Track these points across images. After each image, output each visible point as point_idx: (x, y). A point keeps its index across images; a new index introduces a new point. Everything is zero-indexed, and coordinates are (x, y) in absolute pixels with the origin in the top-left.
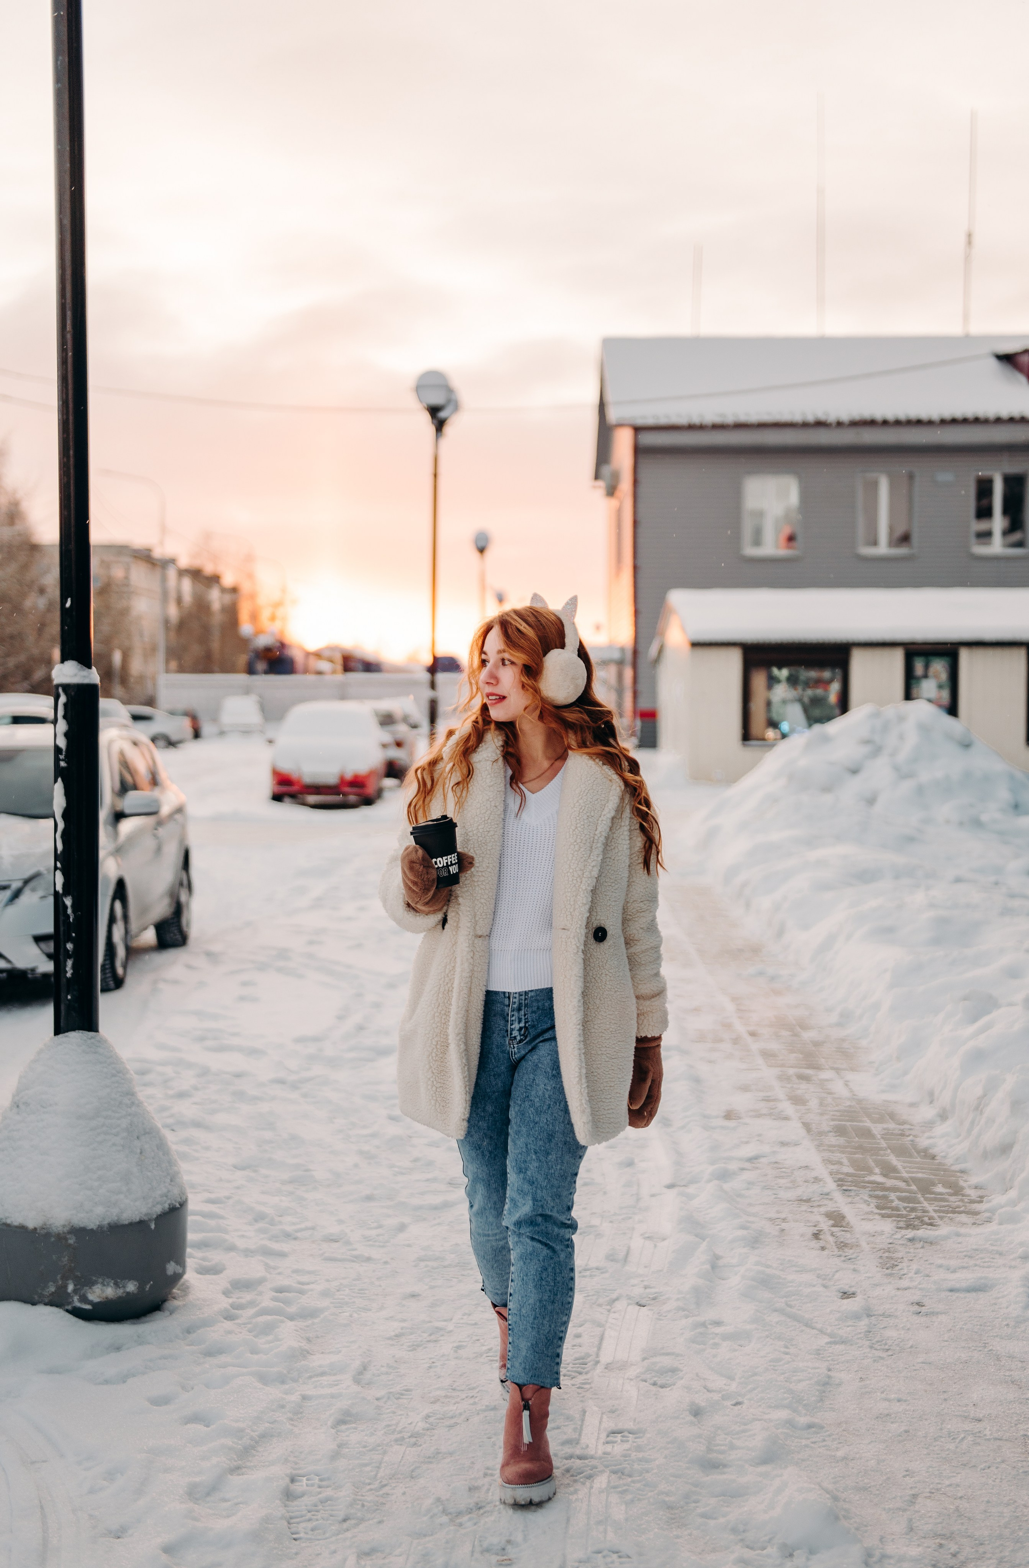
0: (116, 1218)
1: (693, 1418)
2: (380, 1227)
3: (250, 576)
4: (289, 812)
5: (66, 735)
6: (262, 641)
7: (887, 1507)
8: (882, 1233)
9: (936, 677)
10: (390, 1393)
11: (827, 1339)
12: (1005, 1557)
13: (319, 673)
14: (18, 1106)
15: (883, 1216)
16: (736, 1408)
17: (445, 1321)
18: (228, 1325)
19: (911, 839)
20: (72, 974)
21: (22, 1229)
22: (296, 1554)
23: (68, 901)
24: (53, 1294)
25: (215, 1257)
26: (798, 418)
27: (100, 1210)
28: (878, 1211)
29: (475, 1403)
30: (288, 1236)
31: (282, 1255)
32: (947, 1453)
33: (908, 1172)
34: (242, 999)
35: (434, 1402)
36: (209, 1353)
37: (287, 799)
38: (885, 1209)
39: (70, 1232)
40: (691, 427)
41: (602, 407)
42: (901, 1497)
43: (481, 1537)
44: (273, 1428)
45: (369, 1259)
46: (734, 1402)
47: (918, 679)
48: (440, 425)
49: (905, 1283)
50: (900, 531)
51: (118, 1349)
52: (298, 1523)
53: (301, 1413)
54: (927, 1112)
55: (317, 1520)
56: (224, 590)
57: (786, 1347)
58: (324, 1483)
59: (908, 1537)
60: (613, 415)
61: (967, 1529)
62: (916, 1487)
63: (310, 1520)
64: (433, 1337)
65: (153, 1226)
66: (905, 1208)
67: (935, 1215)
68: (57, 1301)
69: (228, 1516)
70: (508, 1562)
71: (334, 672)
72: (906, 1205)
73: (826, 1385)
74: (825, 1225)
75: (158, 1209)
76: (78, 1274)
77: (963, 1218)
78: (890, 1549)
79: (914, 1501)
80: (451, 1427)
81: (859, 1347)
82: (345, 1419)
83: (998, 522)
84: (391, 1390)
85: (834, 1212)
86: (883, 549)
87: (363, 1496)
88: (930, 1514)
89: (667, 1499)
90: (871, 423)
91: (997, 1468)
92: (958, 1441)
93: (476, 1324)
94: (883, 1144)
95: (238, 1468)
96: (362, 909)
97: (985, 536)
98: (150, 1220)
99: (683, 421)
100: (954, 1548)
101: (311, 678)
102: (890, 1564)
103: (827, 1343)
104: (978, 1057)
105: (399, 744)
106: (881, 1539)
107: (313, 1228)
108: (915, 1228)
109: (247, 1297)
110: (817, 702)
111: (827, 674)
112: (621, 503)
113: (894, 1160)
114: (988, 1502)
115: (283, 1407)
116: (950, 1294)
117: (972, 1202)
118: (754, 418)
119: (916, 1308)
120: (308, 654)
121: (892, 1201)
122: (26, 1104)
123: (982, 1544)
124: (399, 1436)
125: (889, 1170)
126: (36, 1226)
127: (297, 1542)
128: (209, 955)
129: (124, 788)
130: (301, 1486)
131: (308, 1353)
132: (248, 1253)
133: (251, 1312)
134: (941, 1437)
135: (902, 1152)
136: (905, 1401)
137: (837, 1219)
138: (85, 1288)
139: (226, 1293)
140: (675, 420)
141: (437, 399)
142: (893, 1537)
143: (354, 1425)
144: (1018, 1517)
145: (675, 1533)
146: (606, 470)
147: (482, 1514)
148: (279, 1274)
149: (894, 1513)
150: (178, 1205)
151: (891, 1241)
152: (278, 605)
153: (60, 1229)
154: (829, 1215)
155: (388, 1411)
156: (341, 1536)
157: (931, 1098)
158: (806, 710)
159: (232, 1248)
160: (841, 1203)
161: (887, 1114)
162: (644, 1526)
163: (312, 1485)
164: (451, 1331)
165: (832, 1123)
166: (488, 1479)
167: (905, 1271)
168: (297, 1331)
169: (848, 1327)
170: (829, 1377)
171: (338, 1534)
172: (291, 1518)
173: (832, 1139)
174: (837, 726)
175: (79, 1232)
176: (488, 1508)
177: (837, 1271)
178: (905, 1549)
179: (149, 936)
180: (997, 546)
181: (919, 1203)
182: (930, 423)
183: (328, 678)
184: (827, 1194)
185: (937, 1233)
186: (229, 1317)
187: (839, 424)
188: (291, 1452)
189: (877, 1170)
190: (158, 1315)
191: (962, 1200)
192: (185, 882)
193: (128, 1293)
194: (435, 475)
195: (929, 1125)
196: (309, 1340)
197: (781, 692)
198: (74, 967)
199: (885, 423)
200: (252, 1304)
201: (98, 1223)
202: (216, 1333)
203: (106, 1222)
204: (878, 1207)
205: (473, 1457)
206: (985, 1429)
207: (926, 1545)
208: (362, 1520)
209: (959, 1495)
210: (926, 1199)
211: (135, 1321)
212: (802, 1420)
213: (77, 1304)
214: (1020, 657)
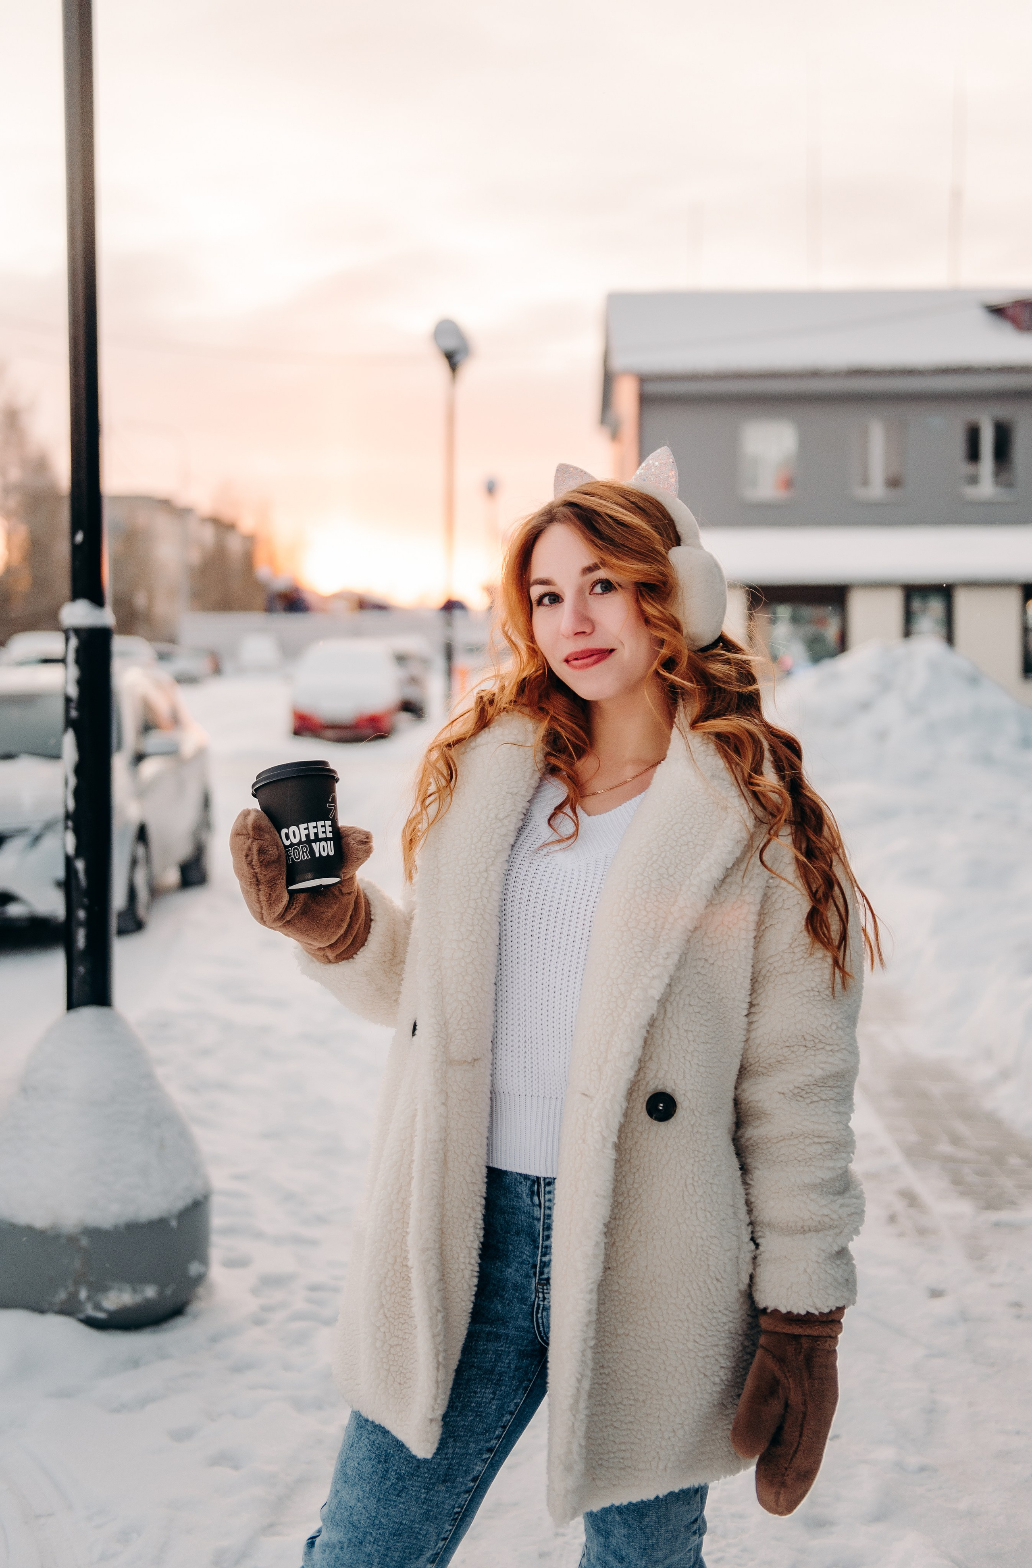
0: (134, 1216)
4: (309, 747)
5: (77, 681)
6: (280, 583)
8: (963, 1216)
9: (932, 614)
11: (923, 1352)
13: (333, 614)
14: (25, 1091)
15: (961, 1194)
18: (257, 1331)
20: (86, 944)
21: (29, 1230)
23: (80, 865)
24: (62, 1302)
25: (244, 1246)
26: (795, 368)
28: (953, 1188)
30: (321, 1220)
31: (314, 1244)
33: (977, 1140)
36: (239, 1368)
37: (307, 735)
38: (961, 1185)
39: (82, 1233)
40: (694, 377)
41: (607, 356)
47: (916, 617)
48: (455, 368)
49: (997, 1278)
50: (891, 475)
51: (136, 1364)
54: (984, 1072)
56: (241, 537)
60: (617, 364)
65: (175, 1224)
66: (982, 1184)
67: (1016, 1192)
68: (68, 1309)
71: (349, 613)
72: (981, 1179)
73: (931, 1412)
75: (180, 1205)
76: (92, 1279)
81: (961, 1361)
83: (986, 465)
85: (907, 1189)
86: (877, 491)
90: (867, 372)
94: (946, 1108)
97: (974, 480)
98: (171, 1217)
99: (685, 371)
101: (325, 618)
103: (925, 1356)
105: (412, 681)
108: (995, 1209)
109: (276, 1297)
110: (815, 638)
111: (823, 612)
112: (625, 446)
113: (960, 1127)
118: (754, 368)
119: (1014, 1310)
120: (325, 597)
121: (967, 1175)
122: (35, 1089)
125: (956, 1140)
126: (45, 1227)
129: (148, 727)
132: (276, 1240)
133: (281, 1316)
135: (966, 1117)
136: (1025, 1433)
137: (911, 1198)
138: (99, 1294)
139: (255, 1292)
140: (679, 370)
141: (451, 344)
146: (610, 418)
148: (311, 1267)
150: (201, 1198)
151: (974, 1225)
153: (72, 1230)
154: (902, 1194)
157: (989, 1053)
158: (807, 645)
159: (259, 1235)
160: (910, 1178)
161: (943, 1073)
167: (995, 1263)
169: (944, 1335)
174: (843, 663)
175: (94, 1233)
177: (921, 1263)
179: (172, 876)
180: (986, 488)
181: (997, 1177)
182: (923, 372)
183: (342, 617)
184: (895, 1167)
185: (1022, 1215)
186: (258, 1322)
189: (944, 1139)
190: (180, 1321)
193: (147, 1299)
195: (991, 1085)
197: (783, 629)
198: (88, 938)
199: (879, 373)
200: (282, 1306)
201: (113, 1222)
202: (245, 1342)
203: (122, 1221)
204: (952, 1183)
210: (1002, 1172)
211: (155, 1328)
212: (913, 1461)
213: (90, 1311)
214: (1013, 598)
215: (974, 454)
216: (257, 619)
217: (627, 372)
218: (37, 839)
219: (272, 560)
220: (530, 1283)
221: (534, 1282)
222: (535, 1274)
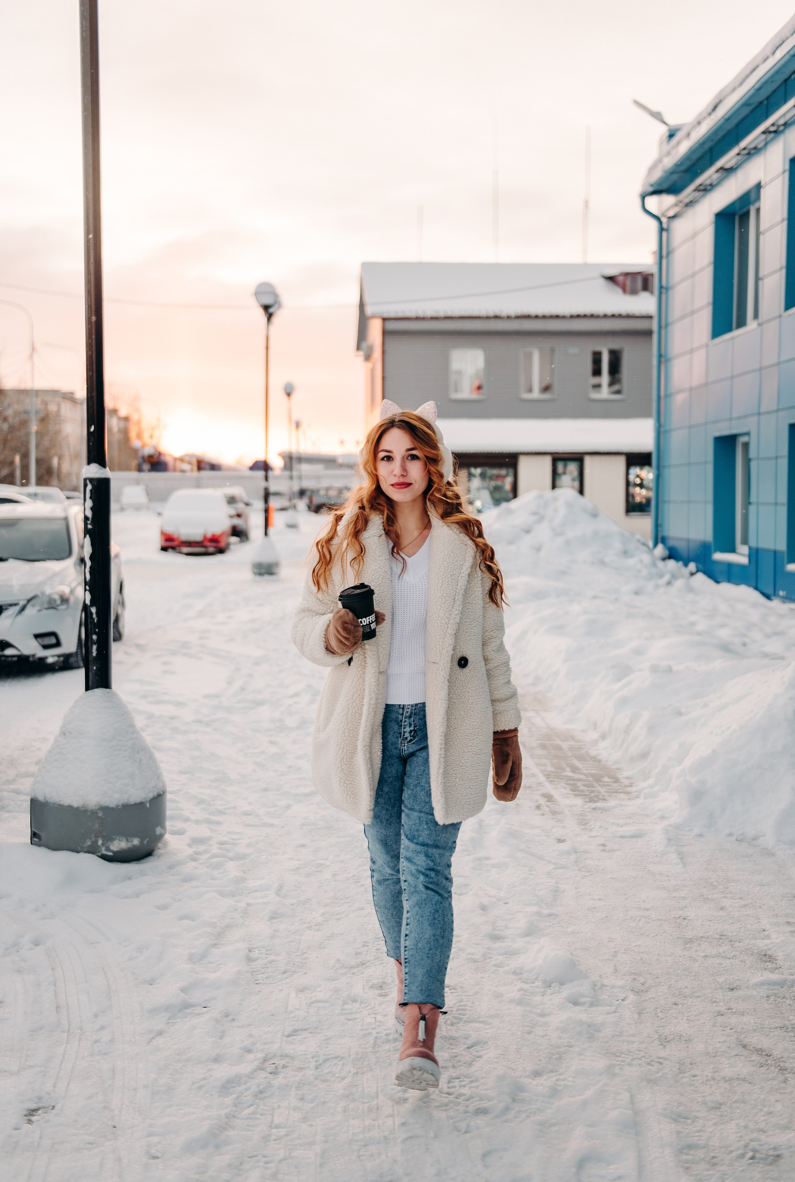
0: (127, 801)
1: (482, 911)
2: (275, 806)
3: (138, 410)
4: (171, 557)
5: (92, 509)
6: (148, 451)
7: (601, 959)
8: (576, 805)
9: (571, 473)
10: (299, 901)
11: (553, 866)
12: (672, 984)
13: (183, 471)
14: (64, 734)
15: (576, 795)
16: (506, 905)
17: (324, 860)
18: (193, 864)
19: (563, 573)
20: (97, 654)
21: (70, 807)
22: (259, 992)
23: (94, 610)
24: (89, 846)
25: (179, 825)
26: (483, 313)
27: (117, 796)
28: (572, 792)
29: (350, 906)
30: (220, 812)
31: (219, 823)
32: (632, 928)
33: (586, 770)
34: (165, 672)
35: (325, 906)
36: (187, 880)
37: (170, 550)
38: (575, 791)
39: (99, 809)
40: (417, 319)
41: (362, 306)
42: (608, 953)
43: (367, 980)
44: (232, 922)
45: (272, 825)
46: (504, 902)
47: (560, 475)
48: (270, 316)
49: (594, 833)
50: (544, 384)
51: (130, 878)
52: (257, 975)
53: (248, 913)
54: (592, 735)
55: (268, 973)
56: (120, 419)
57: (530, 871)
58: (268, 952)
59: (615, 975)
60: (369, 310)
61: (648, 970)
62: (616, 947)
63: (264, 973)
64: (318, 869)
65: (148, 805)
66: (588, 790)
67: (605, 794)
68: (92, 850)
69: (215, 972)
70: (386, 994)
71: (192, 470)
72: (588, 789)
73: (556, 892)
74: (542, 801)
75: (151, 795)
76: (105, 834)
77: (622, 796)
78: (606, 982)
79: (616, 955)
80: (338, 919)
81: (572, 870)
82: (274, 916)
83: (605, 378)
84: (299, 900)
85: (547, 793)
86: (536, 394)
87: (292, 959)
88: (626, 962)
89: (473, 957)
90: (528, 317)
91: (661, 936)
92: (637, 921)
93: (343, 861)
94: (569, 754)
95: (216, 944)
96: (230, 617)
97: (598, 386)
98: (147, 802)
99: (413, 315)
100: (642, 980)
101: (178, 474)
102: (606, 990)
103: (554, 868)
104: (624, 702)
105: (239, 516)
106: (600, 976)
107: (234, 808)
108: (595, 802)
109: (202, 848)
110: (497, 489)
111: (503, 472)
112: (374, 365)
113: (577, 763)
114: (659, 954)
115: (236, 910)
116: (621, 839)
117: (626, 786)
118: (457, 313)
119: (602, 848)
120: (175, 459)
121: (579, 787)
122: (70, 733)
123: (658, 978)
124: (308, 925)
125: (575, 769)
126: (79, 806)
127: (259, 985)
128: (138, 646)
130: (255, 954)
131: (245, 879)
132: (197, 822)
133: (206, 856)
134: (627, 919)
135: (581, 758)
136: (604, 900)
137: (549, 798)
138: (109, 842)
139: (189, 845)
140: (408, 314)
141: (268, 301)
142: (607, 975)
143: (280, 920)
144: (676, 962)
145: (480, 976)
146: (364, 345)
147: (365, 968)
148: (219, 834)
149: (605, 962)
150: (162, 793)
151: (582, 810)
152: (153, 429)
153: (94, 808)
154: (544, 795)
155: (300, 911)
156: (283, 982)
157: (595, 726)
158: (492, 493)
159: (187, 820)
160: (549, 788)
161: (568, 736)
162: (462, 972)
163: (262, 954)
164: (328, 866)
165: (538, 742)
166: (365, 948)
167: (593, 827)
168: (237, 866)
169: (564, 859)
170: (557, 887)
171: (282, 981)
172: (253, 972)
173: (539, 752)
174: (514, 504)
175: (105, 809)
176: (368, 965)
177: (553, 827)
178: (614, 981)
180: (605, 393)
181: (597, 787)
182: (564, 317)
183: (189, 474)
184: (541, 783)
185: (609, 804)
186: (194, 860)
187: (509, 317)
188: (246, 935)
189: (568, 769)
190: (150, 859)
191: (620, 786)
192: (121, 601)
193: (134, 846)
194: (267, 348)
195: (595, 742)
196: (244, 872)
197: (476, 482)
198: (97, 650)
199: (537, 317)
200: (206, 852)
201: (116, 804)
202: (189, 868)
203: (120, 803)
204: (572, 790)
205: (355, 936)
206: (652, 914)
207: (626, 979)
208: (295, 972)
209: (642, 951)
210: (599, 785)
211: (137, 862)
212: (546, 912)
213: (104, 852)
214: (622, 461)
215: (597, 372)
216: (134, 474)
217: (373, 317)
218: (23, 609)
219: (139, 436)
220: (398, 741)
221: (400, 740)
222: (401, 736)
